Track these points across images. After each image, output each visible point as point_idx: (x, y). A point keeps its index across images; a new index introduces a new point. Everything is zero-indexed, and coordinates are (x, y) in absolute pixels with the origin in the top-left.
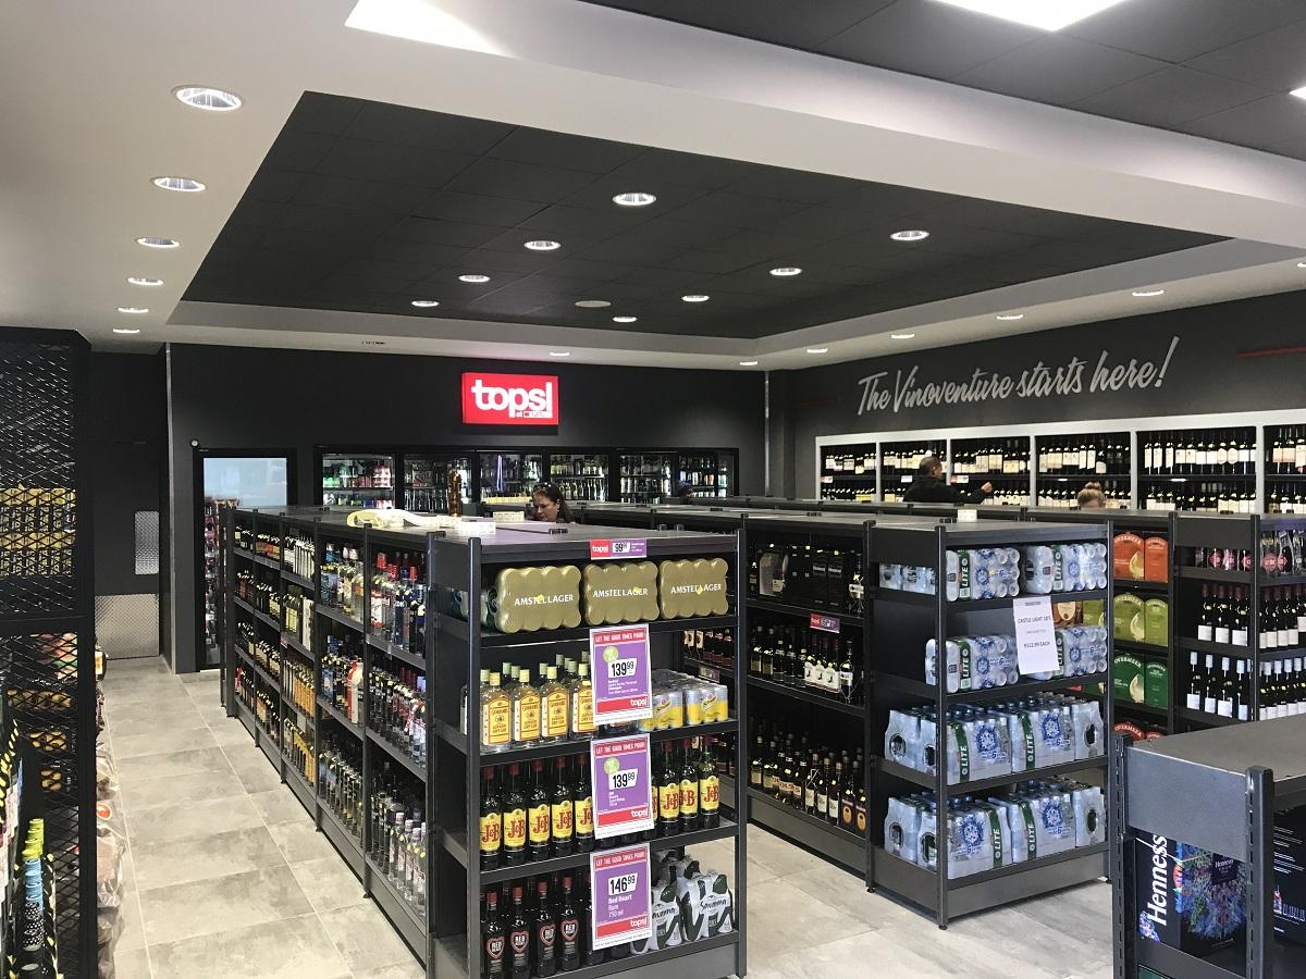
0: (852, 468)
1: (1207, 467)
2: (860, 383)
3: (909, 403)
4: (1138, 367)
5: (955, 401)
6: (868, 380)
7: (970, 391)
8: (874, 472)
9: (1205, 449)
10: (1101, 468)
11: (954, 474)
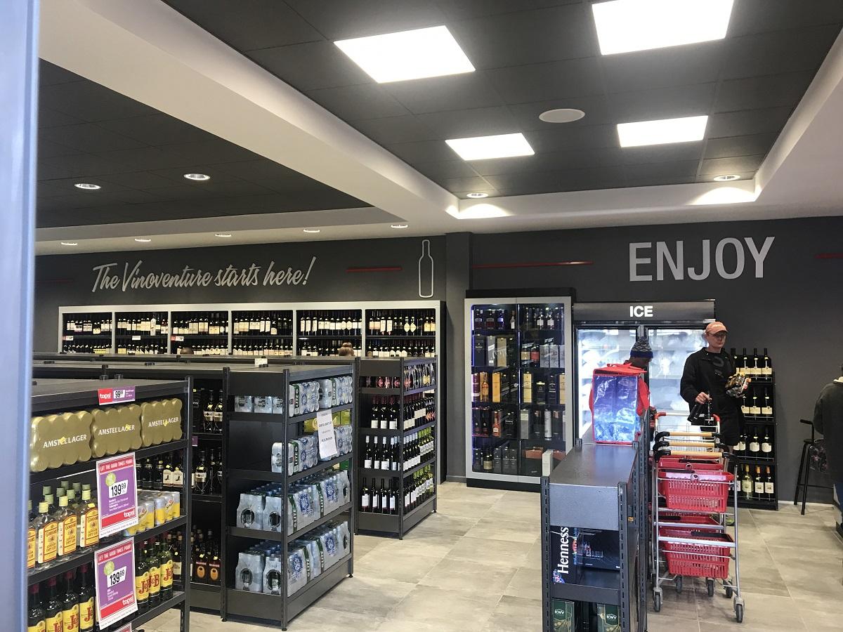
0: (90, 330)
1: (336, 331)
2: (94, 269)
3: (134, 285)
4: (293, 272)
5: (170, 286)
6: (101, 267)
7: (181, 280)
8: (110, 333)
9: (335, 321)
10: (274, 331)
11: (173, 335)
